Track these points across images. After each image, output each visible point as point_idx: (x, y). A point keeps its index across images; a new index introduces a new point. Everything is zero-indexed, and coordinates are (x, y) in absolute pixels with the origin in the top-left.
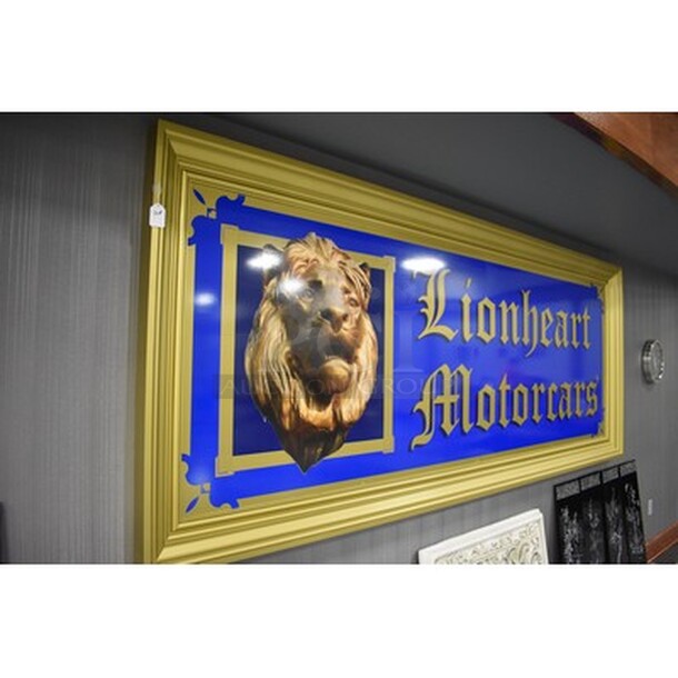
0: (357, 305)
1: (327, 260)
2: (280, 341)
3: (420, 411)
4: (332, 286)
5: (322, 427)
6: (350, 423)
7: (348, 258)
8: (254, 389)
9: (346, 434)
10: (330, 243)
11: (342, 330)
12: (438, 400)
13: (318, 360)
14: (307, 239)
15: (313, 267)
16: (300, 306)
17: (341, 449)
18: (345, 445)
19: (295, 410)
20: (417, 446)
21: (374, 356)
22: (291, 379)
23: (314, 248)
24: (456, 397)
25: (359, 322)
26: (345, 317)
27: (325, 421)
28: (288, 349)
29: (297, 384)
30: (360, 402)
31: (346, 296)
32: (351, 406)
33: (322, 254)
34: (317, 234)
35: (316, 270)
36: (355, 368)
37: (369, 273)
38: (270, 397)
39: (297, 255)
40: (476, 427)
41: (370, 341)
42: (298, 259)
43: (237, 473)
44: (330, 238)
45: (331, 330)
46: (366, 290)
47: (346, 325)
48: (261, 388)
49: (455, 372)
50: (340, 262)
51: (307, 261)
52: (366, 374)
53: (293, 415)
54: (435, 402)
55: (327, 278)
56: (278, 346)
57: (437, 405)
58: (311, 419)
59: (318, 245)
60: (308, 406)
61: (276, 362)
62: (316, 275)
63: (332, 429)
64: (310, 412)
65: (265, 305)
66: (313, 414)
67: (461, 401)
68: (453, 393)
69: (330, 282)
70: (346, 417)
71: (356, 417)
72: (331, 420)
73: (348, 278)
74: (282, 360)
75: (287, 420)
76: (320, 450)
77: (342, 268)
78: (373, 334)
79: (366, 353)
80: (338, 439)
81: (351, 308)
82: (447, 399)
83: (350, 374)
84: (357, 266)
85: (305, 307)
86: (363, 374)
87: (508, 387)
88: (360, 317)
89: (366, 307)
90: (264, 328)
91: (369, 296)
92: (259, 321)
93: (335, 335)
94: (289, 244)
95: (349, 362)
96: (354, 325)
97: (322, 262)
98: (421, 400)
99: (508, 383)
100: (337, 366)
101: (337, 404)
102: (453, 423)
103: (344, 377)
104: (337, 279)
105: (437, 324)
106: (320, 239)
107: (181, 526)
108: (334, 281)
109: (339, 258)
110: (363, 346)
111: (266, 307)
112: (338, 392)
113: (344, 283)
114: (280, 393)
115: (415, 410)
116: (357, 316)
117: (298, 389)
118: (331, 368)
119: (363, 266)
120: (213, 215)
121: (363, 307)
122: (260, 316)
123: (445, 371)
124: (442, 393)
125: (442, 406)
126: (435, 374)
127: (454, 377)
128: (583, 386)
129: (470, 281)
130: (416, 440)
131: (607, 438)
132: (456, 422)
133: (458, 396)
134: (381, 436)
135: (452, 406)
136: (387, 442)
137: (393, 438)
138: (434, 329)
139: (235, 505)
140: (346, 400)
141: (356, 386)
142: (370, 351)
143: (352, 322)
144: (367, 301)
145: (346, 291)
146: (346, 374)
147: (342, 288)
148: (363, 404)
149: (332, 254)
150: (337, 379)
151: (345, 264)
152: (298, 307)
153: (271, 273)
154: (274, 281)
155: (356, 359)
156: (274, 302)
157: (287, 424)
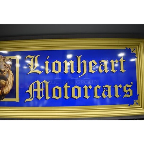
0: (8, 68)
3: (28, 93)
4: (1, 65)
6: (6, 94)
7: (5, 58)
9: (5, 96)
10: (1, 56)
12: (35, 90)
17: (3, 100)
18: (5, 99)
20: (27, 101)
24: (42, 90)
25: (8, 72)
26: (4, 71)
31: (5, 66)
32: (6, 91)
36: (7, 82)
45: (1, 74)
47: (5, 73)
49: (42, 82)
50: (3, 59)
52: (10, 83)
54: (33, 90)
63: (1, 95)
67: (45, 91)
70: (5, 93)
71: (8, 93)
72: (1, 93)
77: (4, 60)
78: (12, 74)
79: (10, 79)
80: (3, 97)
82: (39, 90)
83: (6, 83)
84: (8, 59)
87: (69, 87)
88: (8, 71)
89: (10, 68)
93: (2, 75)
96: (7, 72)
98: (29, 90)
99: (68, 85)
100: (2, 82)
101: (2, 90)
102: (41, 96)
103: (4, 84)
104: (2, 63)
105: (34, 70)
109: (3, 58)
110: (10, 77)
112: (3, 87)
115: (26, 92)
116: (8, 70)
119: (10, 59)
121: (9, 68)
123: (38, 82)
124: (37, 88)
125: (37, 92)
126: (34, 83)
127: (42, 83)
128: (121, 86)
129: (48, 57)
130: (27, 100)
131: (140, 107)
132: (43, 96)
133: (44, 89)
134: (15, 98)
135: (41, 91)
136: (17, 99)
137: (19, 98)
138: (33, 71)
140: (5, 89)
141: (8, 86)
142: (11, 78)
143: (6, 72)
144: (11, 66)
145: (5, 65)
146: (5, 83)
147: (4, 65)
148: (10, 90)
149: (1, 58)
150: (2, 84)
151: (5, 60)
155: (7, 80)
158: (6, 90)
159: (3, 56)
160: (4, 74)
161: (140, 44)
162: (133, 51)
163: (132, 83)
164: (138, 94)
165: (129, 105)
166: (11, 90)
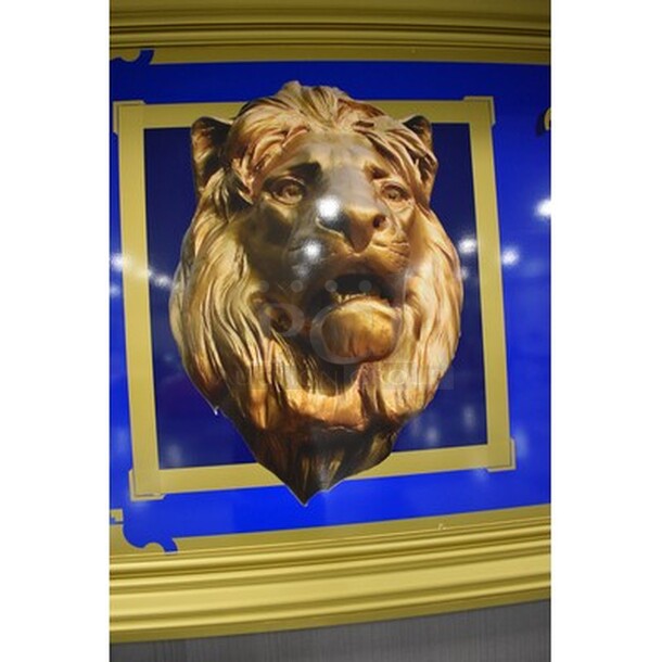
0: (404, 195)
1: (329, 124)
2: (236, 276)
4: (344, 167)
5: (337, 424)
6: (404, 416)
7: (376, 113)
8: (191, 359)
10: (333, 94)
11: (372, 245)
14: (281, 94)
15: (298, 141)
16: (277, 212)
17: (383, 464)
18: (394, 456)
19: (276, 392)
22: (265, 341)
23: (297, 108)
25: (411, 228)
26: (378, 222)
27: (346, 412)
28: (253, 288)
31: (378, 183)
32: (404, 386)
33: (316, 114)
34: (302, 83)
35: (307, 145)
37: (428, 135)
38: (223, 372)
39: (263, 125)
41: (442, 261)
42: (264, 132)
43: (168, 497)
44: (332, 85)
45: (346, 248)
46: (423, 167)
47: (379, 235)
48: (205, 359)
50: (360, 123)
51: (285, 133)
52: (436, 323)
53: (273, 401)
55: (332, 155)
56: (234, 285)
58: (311, 410)
59: (306, 99)
60: (304, 386)
61: (230, 312)
62: (306, 154)
63: (360, 427)
64: (310, 395)
65: (202, 220)
66: (314, 401)
69: (337, 161)
70: (392, 405)
71: (417, 405)
72: (358, 411)
73: (380, 150)
74: (244, 308)
75: (262, 411)
76: (335, 464)
77: (364, 133)
80: (376, 445)
81: (389, 202)
83: (398, 325)
84: (399, 124)
85: (284, 213)
86: (428, 325)
88: (413, 219)
89: (427, 197)
90: (205, 257)
91: (431, 177)
92: (192, 246)
93: (357, 255)
94: (245, 109)
95: (393, 303)
96: (400, 233)
97: (317, 127)
100: (365, 313)
103: (383, 333)
104: (353, 154)
106: (310, 89)
108: (347, 160)
109: (356, 116)
111: (204, 223)
112: (372, 358)
113: (371, 159)
114: (242, 365)
116: (406, 217)
117: (280, 358)
118: (353, 316)
119: (415, 124)
121: (419, 199)
122: (193, 237)
134: (482, 440)
137: (512, 442)
139: (170, 547)
141: (413, 347)
142: (442, 278)
143: (394, 230)
144: (429, 185)
145: (376, 174)
146: (388, 326)
147: (366, 170)
148: (433, 380)
149: (340, 111)
150: (366, 335)
151: (371, 125)
152: (271, 214)
153: (211, 166)
154: (217, 177)
155: (409, 296)
156: (220, 211)
157: (261, 417)
159: (347, 98)
160: (378, 244)
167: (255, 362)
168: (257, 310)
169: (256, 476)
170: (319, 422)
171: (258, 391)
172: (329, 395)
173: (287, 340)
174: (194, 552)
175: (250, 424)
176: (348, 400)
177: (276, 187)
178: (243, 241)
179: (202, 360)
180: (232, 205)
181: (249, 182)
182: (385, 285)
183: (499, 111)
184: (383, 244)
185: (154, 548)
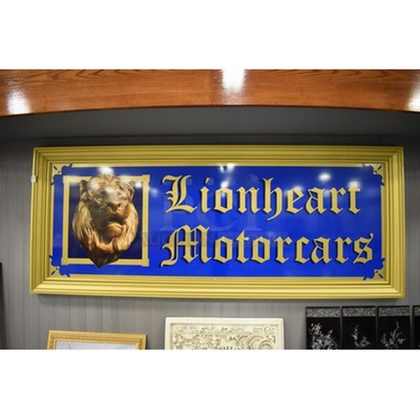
0: (126, 199)
1: (110, 182)
2: (87, 216)
3: (167, 249)
5: (107, 251)
6: (122, 251)
8: (76, 235)
9: (120, 255)
11: (118, 211)
12: (181, 243)
13: (105, 224)
18: (119, 260)
19: (94, 243)
20: (164, 265)
21: (136, 221)
22: (92, 231)
23: (103, 178)
24: (195, 243)
25: (127, 207)
26: (119, 205)
27: (108, 249)
28: (90, 219)
29: (94, 233)
30: (128, 242)
31: (120, 196)
33: (107, 180)
35: (104, 187)
36: (125, 226)
38: (83, 238)
40: (213, 259)
41: (134, 215)
43: (70, 265)
45: (112, 211)
46: (131, 193)
47: (119, 208)
48: (79, 234)
49: (195, 229)
50: (117, 182)
52: (131, 230)
54: (178, 244)
56: (86, 218)
57: (179, 246)
58: (101, 247)
59: (105, 176)
60: (100, 241)
61: (85, 224)
62: (104, 189)
63: (112, 252)
64: (101, 244)
66: (102, 246)
67: (199, 246)
68: (193, 240)
69: (111, 191)
70: (120, 248)
71: (126, 248)
72: (112, 249)
73: (121, 188)
74: (88, 224)
76: (106, 261)
77: (118, 184)
78: (135, 212)
79: (131, 221)
80: (115, 257)
81: (122, 201)
82: (188, 243)
83: (122, 229)
85: (99, 202)
86: (129, 230)
87: (247, 239)
88: (128, 205)
89: (131, 200)
90: (81, 212)
91: (133, 195)
94: (91, 179)
95: (122, 224)
96: (124, 208)
97: (107, 183)
98: (168, 242)
100: (115, 226)
101: (115, 242)
102: (193, 256)
104: (115, 189)
105: (180, 205)
107: (49, 279)
109: (116, 180)
110: (130, 217)
111: (81, 204)
112: (116, 237)
114: (87, 236)
115: (163, 248)
116: (126, 204)
117: (95, 235)
118: (112, 227)
120: (60, 173)
121: (129, 200)
122: (79, 207)
123: (187, 228)
124: (184, 240)
125: (184, 247)
126: (178, 230)
127: (193, 232)
128: (348, 241)
129: (208, 179)
130: (164, 262)
131: (387, 282)
132: (196, 256)
133: (197, 242)
134: (141, 258)
135: (192, 247)
136: (144, 261)
137: (148, 260)
138: (177, 207)
139: (69, 276)
140: (120, 240)
141: (125, 235)
142: (133, 219)
144: (132, 197)
145: (119, 194)
146: (120, 230)
147: (117, 193)
149: (113, 179)
150: (115, 231)
152: (96, 202)
153: (83, 191)
154: (84, 194)
155: (125, 223)
156: (85, 201)
157: (90, 248)
158: (123, 243)
159: (115, 176)
161: (392, 156)
162: (376, 172)
163: (372, 235)
164: (383, 257)
165: (364, 279)
166: (132, 243)
167: (90, 236)
168: (91, 224)
169: (88, 261)
170: (104, 251)
171: (90, 242)
172: (106, 244)
173: (97, 230)
174: (74, 277)
175: (88, 249)
176: (110, 246)
177: (97, 196)
178: (89, 209)
179: (79, 235)
180: (87, 201)
181: (91, 195)
182: (121, 220)
183: (151, 179)
184: (120, 211)
185: (65, 276)
